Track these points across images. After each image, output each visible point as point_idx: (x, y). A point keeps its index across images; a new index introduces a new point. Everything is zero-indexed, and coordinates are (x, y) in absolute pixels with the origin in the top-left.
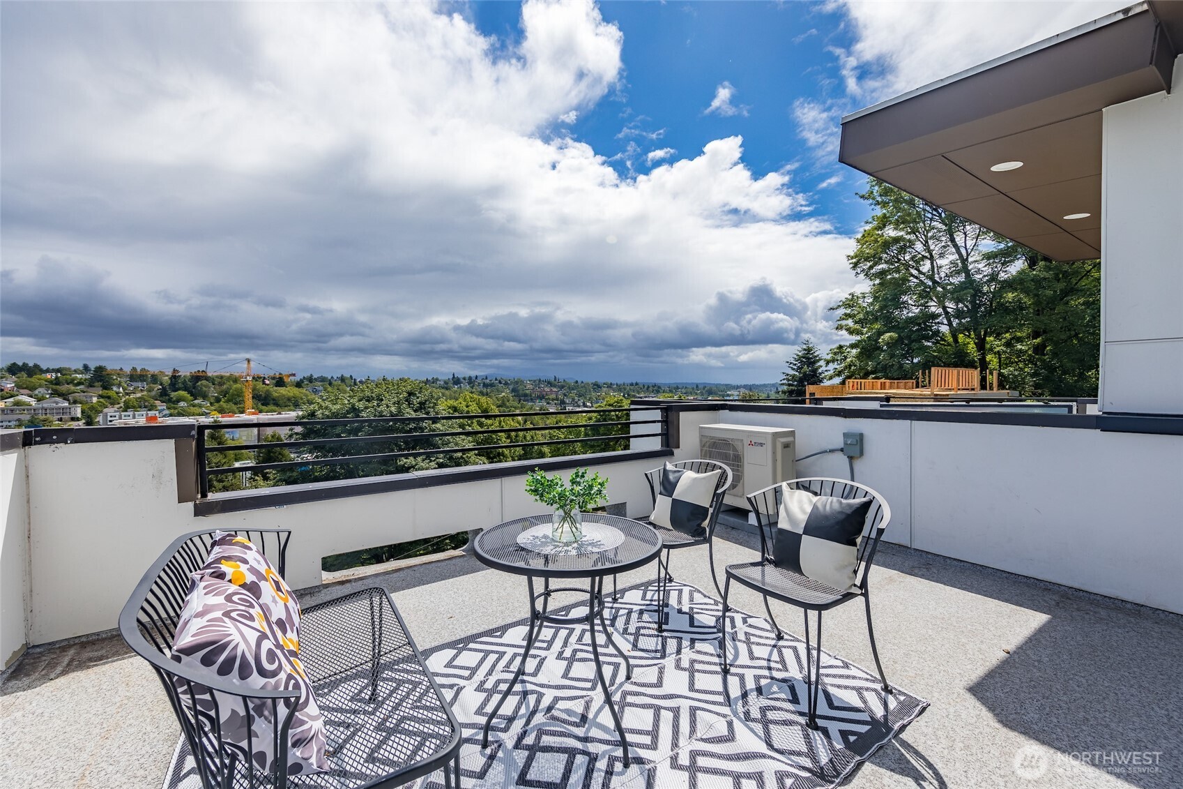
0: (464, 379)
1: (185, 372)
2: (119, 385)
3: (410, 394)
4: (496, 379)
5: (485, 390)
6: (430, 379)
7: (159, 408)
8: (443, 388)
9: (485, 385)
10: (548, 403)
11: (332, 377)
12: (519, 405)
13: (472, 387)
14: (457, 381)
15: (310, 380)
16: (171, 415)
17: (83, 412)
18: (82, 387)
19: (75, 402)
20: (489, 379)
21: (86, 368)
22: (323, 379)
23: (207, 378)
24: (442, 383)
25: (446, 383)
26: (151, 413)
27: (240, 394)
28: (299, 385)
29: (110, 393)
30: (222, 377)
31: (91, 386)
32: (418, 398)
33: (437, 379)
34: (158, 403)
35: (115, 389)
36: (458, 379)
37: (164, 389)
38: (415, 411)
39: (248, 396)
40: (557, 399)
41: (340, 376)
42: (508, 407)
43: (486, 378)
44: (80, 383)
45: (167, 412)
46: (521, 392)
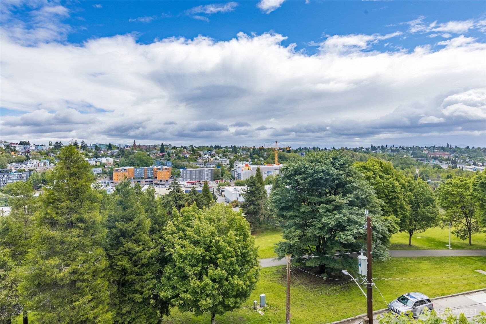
0: (379, 147)
1: (257, 147)
2: (239, 152)
3: (334, 159)
4: (400, 147)
5: (392, 154)
6: (358, 147)
7: (250, 161)
8: (365, 152)
9: (392, 150)
10: (441, 162)
11: (310, 148)
12: (417, 163)
13: (384, 152)
14: (374, 148)
15: (300, 149)
16: (253, 164)
17: (230, 162)
18: (230, 153)
19: (229, 158)
20: (395, 147)
21: (232, 146)
22: (306, 149)
23: (264, 149)
24: (365, 150)
25: (367, 149)
26: (247, 163)
27: (274, 156)
28: (295, 152)
29: (237, 155)
30: (269, 149)
31: (232, 153)
33: (362, 148)
34: (249, 159)
35: (238, 154)
36: (375, 147)
37: (251, 154)
39: (276, 157)
40: (449, 160)
41: (313, 147)
42: (408, 164)
43: (393, 146)
44: (230, 152)
45: (251, 163)
46: (418, 155)
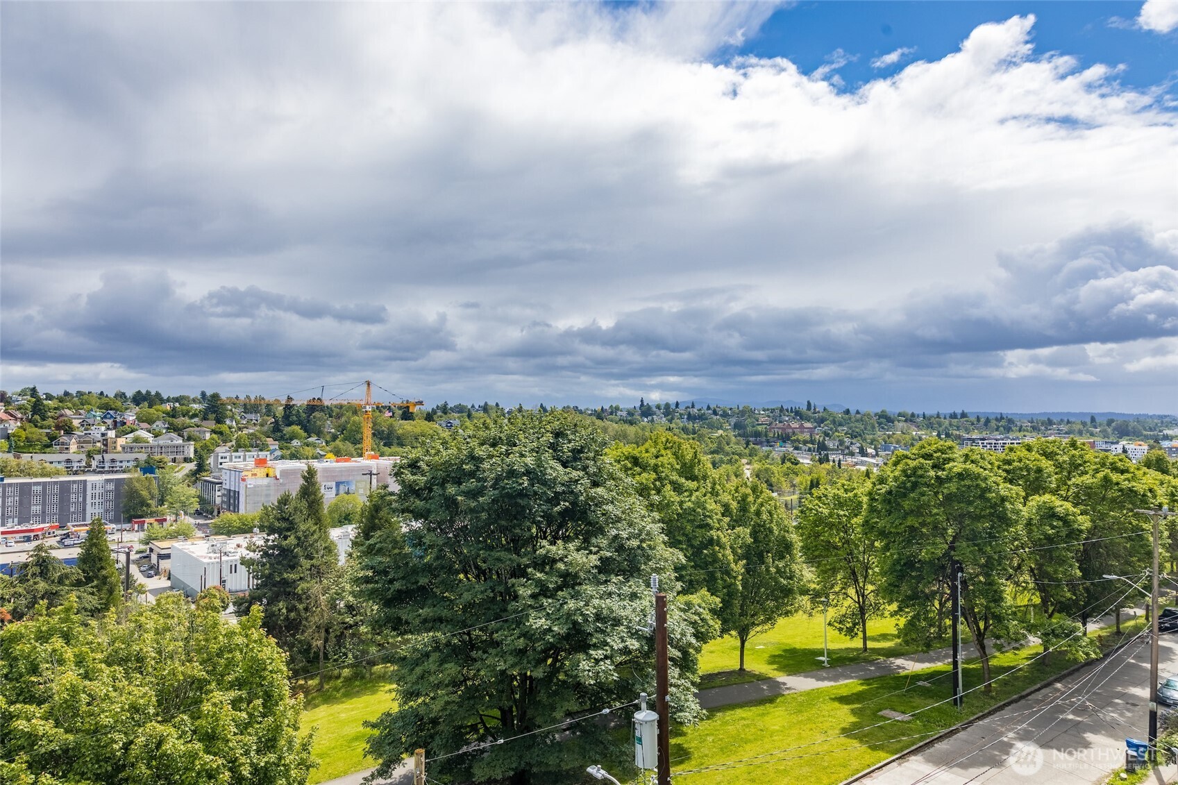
0: (658, 407)
1: (300, 401)
2: (232, 418)
3: (558, 434)
4: (709, 408)
5: (690, 426)
6: (606, 407)
7: (272, 448)
8: (625, 422)
9: (691, 418)
10: (797, 448)
11: (473, 406)
12: (747, 451)
13: (670, 421)
14: (646, 411)
15: (445, 409)
16: (282, 457)
17: (196, 451)
18: (196, 420)
19: (189, 439)
20: (697, 407)
21: (203, 394)
22: (460, 409)
23: (322, 408)
24: (624, 414)
25: (630, 413)
26: (262, 454)
27: (358, 430)
28: (429, 417)
29: (224, 428)
30: (341, 407)
31: (205, 419)
32: (570, 442)
33: (617, 409)
34: (270, 441)
35: (228, 422)
36: (649, 407)
37: (276, 422)
38: (565, 465)
39: (367, 432)
40: (812, 442)
41: (482, 404)
42: (727, 454)
43: (693, 407)
44: (195, 416)
45: (278, 453)
46: (749, 429)
